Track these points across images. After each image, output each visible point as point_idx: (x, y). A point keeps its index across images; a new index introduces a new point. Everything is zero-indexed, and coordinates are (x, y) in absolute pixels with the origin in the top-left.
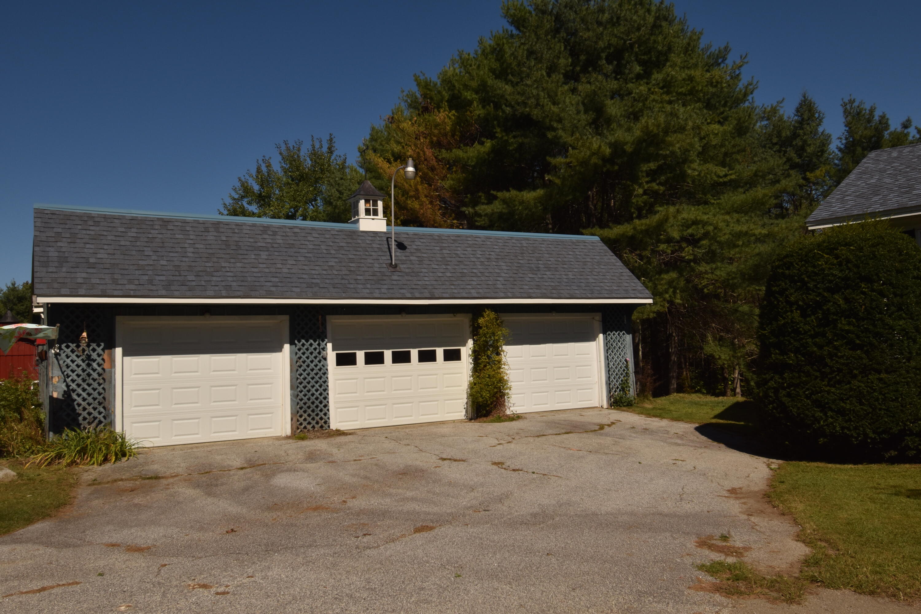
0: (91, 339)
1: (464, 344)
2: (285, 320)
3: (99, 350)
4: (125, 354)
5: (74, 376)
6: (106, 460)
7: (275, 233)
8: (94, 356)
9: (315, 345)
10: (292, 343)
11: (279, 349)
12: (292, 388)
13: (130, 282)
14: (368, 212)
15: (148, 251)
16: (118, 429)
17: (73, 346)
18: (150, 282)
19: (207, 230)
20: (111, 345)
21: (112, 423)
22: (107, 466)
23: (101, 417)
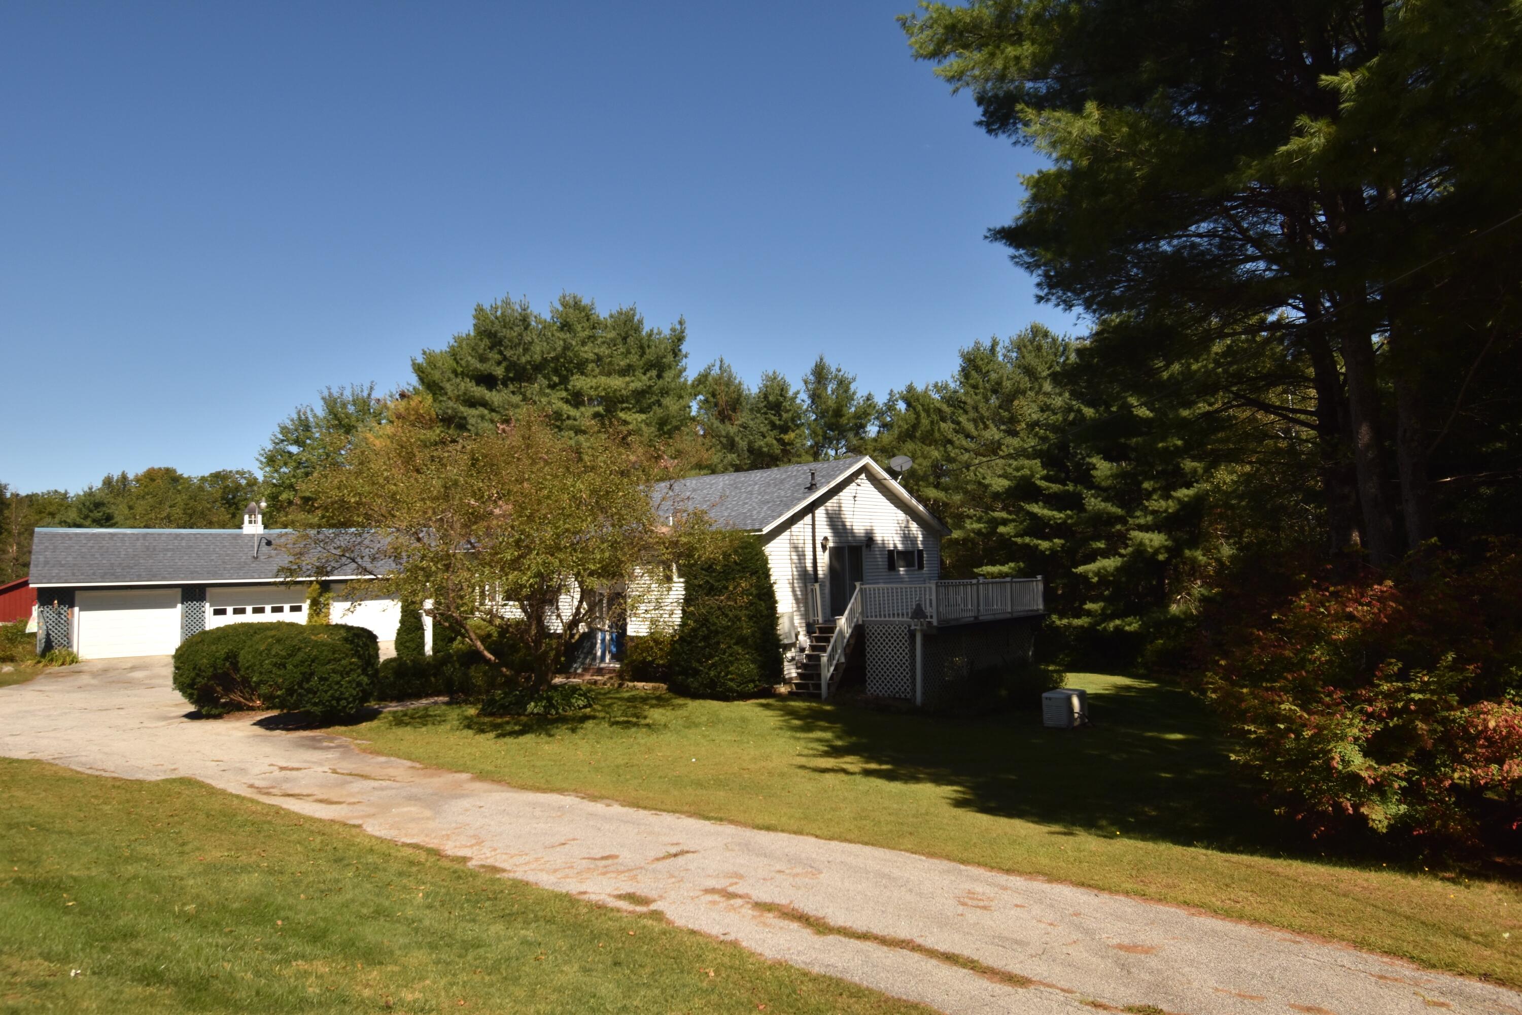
0: (59, 603)
1: (305, 602)
2: (179, 591)
3: (65, 609)
4: (81, 610)
5: (51, 622)
6: (63, 664)
7: (183, 539)
8: (62, 611)
9: (198, 604)
10: (182, 603)
11: (174, 606)
12: (182, 628)
13: (82, 574)
14: (250, 522)
15: (97, 555)
16: (75, 649)
17: (50, 607)
18: (94, 574)
19: (138, 539)
20: (72, 606)
21: (71, 646)
22: (63, 667)
23: (65, 643)
